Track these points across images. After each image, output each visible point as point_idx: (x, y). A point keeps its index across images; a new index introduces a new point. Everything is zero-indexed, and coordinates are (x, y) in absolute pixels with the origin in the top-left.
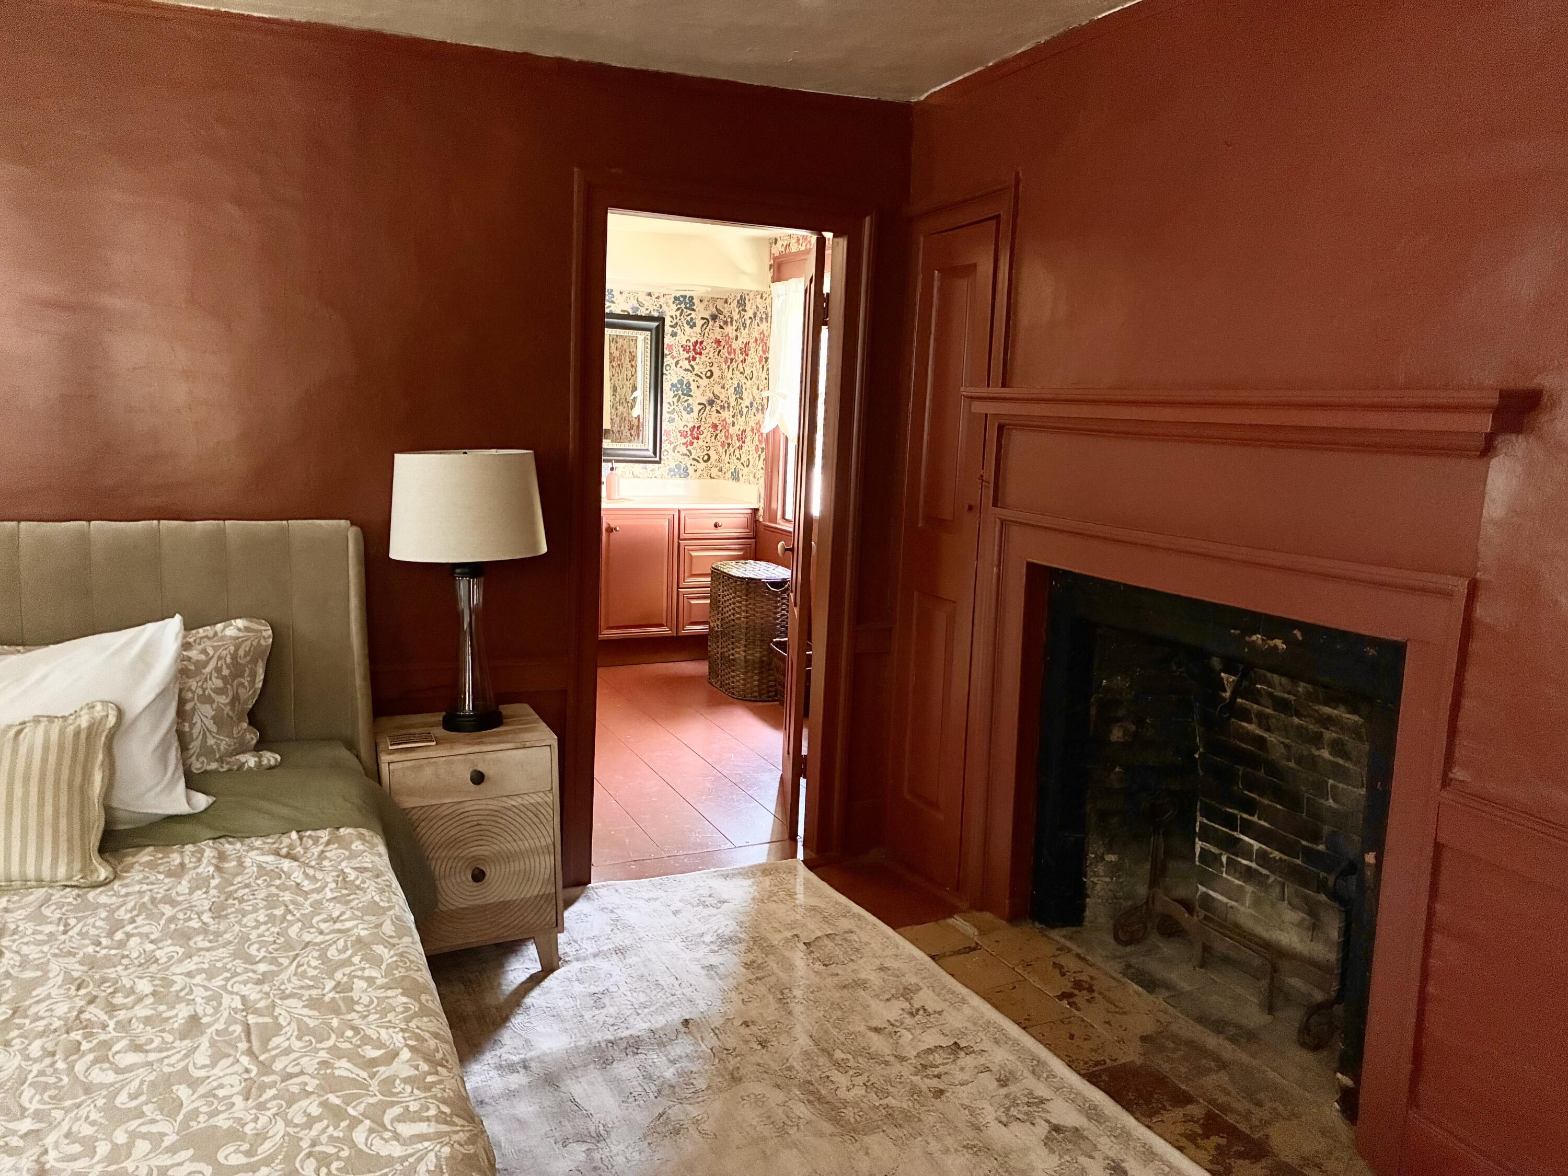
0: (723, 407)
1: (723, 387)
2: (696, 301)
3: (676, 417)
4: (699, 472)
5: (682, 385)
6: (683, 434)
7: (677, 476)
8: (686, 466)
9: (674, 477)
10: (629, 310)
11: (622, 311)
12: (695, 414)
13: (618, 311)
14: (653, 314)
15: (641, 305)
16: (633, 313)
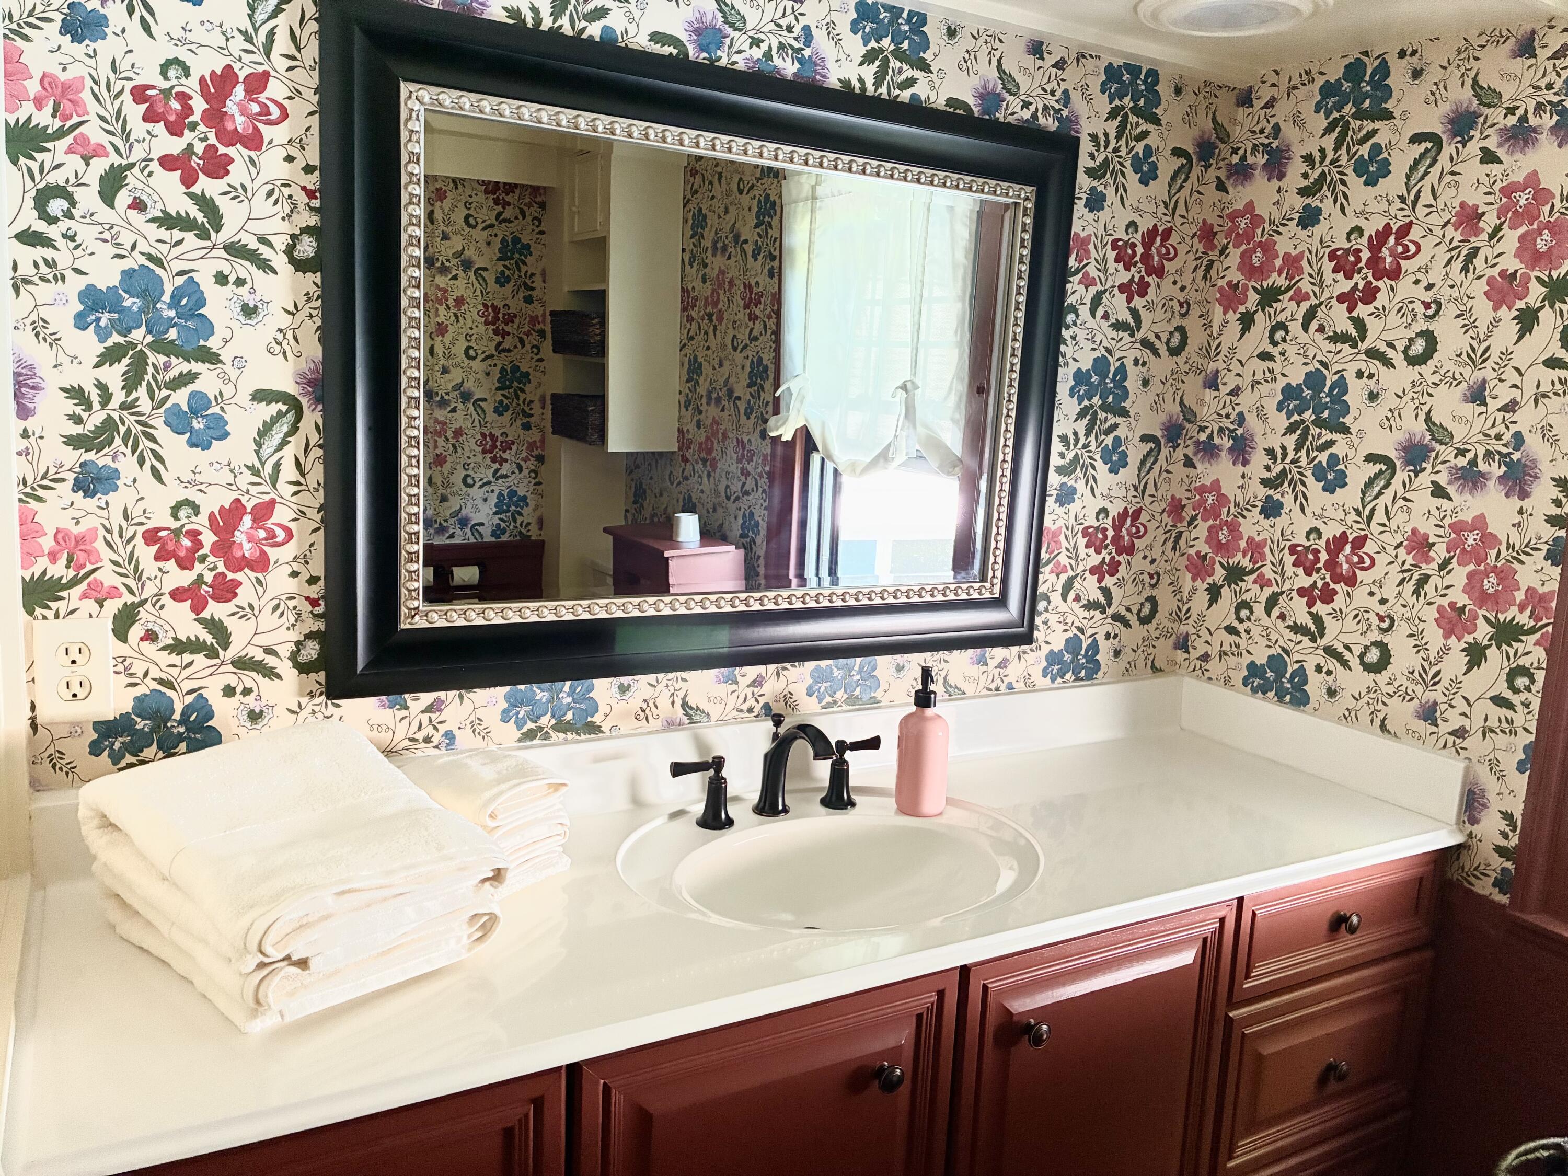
0: (1205, 448)
1: (1212, 383)
2: (1164, 89)
3: (1080, 486)
5: (1103, 375)
6: (1094, 539)
7: (1069, 676)
8: (1095, 640)
9: (1059, 680)
10: (971, 101)
11: (950, 102)
12: (1128, 474)
13: (939, 101)
14: (1042, 120)
15: (1009, 86)
16: (984, 112)
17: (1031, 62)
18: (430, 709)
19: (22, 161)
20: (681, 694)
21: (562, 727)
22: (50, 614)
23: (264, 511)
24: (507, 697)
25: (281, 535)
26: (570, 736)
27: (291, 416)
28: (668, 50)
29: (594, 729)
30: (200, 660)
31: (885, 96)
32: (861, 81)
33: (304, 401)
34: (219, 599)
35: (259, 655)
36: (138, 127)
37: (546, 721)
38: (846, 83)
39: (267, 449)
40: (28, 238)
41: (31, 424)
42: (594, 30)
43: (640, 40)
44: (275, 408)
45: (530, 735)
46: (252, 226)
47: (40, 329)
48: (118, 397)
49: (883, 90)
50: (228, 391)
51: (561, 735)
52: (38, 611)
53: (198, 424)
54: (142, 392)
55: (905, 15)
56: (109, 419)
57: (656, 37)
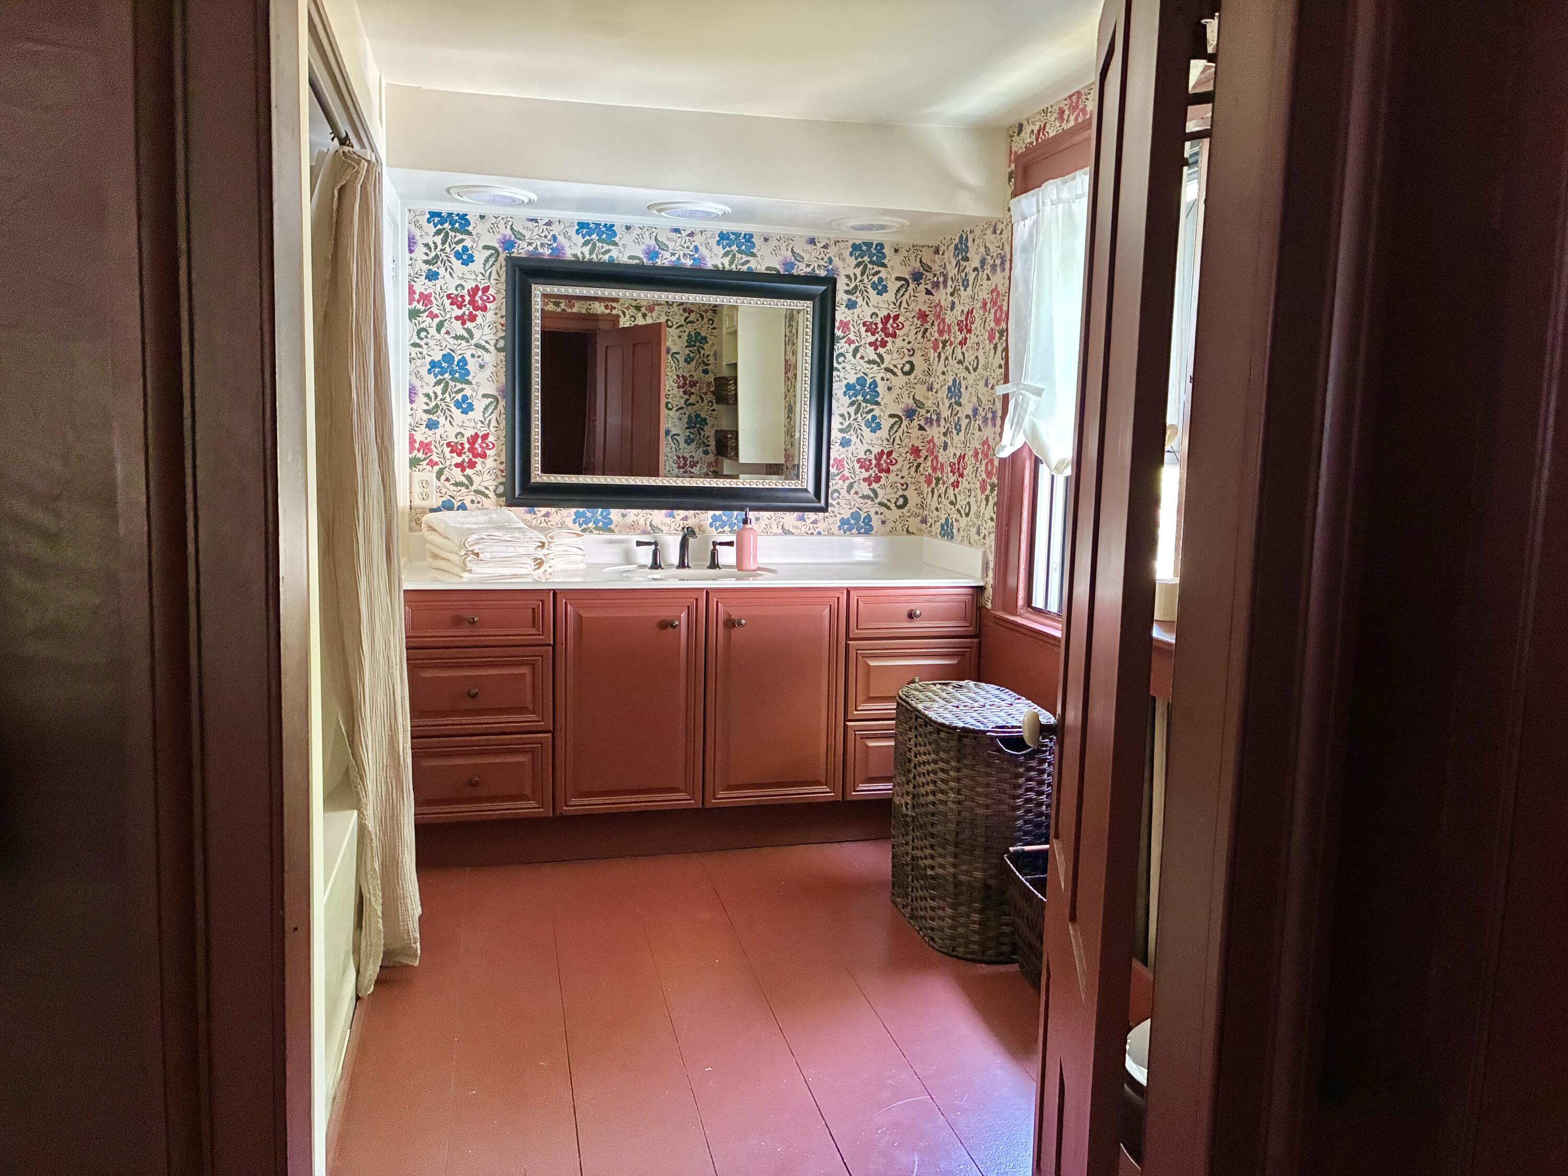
0: (929, 421)
1: (930, 389)
2: (888, 251)
3: (854, 438)
4: (890, 524)
5: (863, 385)
6: (864, 465)
7: (854, 531)
8: (869, 515)
9: (848, 532)
10: (778, 267)
11: (767, 269)
12: (883, 433)
13: (762, 269)
14: (817, 272)
15: (798, 259)
16: (785, 271)
17: (810, 247)
18: (545, 516)
19: (413, 320)
20: (649, 520)
21: (597, 528)
22: (417, 470)
23: (485, 437)
24: (575, 514)
25: (491, 446)
26: (601, 532)
27: (495, 403)
28: (637, 261)
29: (612, 531)
30: (463, 489)
31: (734, 269)
32: (722, 264)
33: (499, 398)
34: (469, 467)
35: (483, 489)
36: (448, 307)
37: (591, 525)
38: (716, 266)
39: (486, 415)
40: (415, 345)
41: (414, 406)
42: (606, 258)
43: (624, 259)
44: (490, 400)
45: (584, 530)
46: (483, 337)
47: (417, 374)
48: (440, 396)
49: (734, 267)
50: (474, 394)
51: (598, 532)
52: (414, 468)
53: (464, 406)
54: (447, 395)
55: (742, 236)
56: (437, 405)
57: (630, 257)
